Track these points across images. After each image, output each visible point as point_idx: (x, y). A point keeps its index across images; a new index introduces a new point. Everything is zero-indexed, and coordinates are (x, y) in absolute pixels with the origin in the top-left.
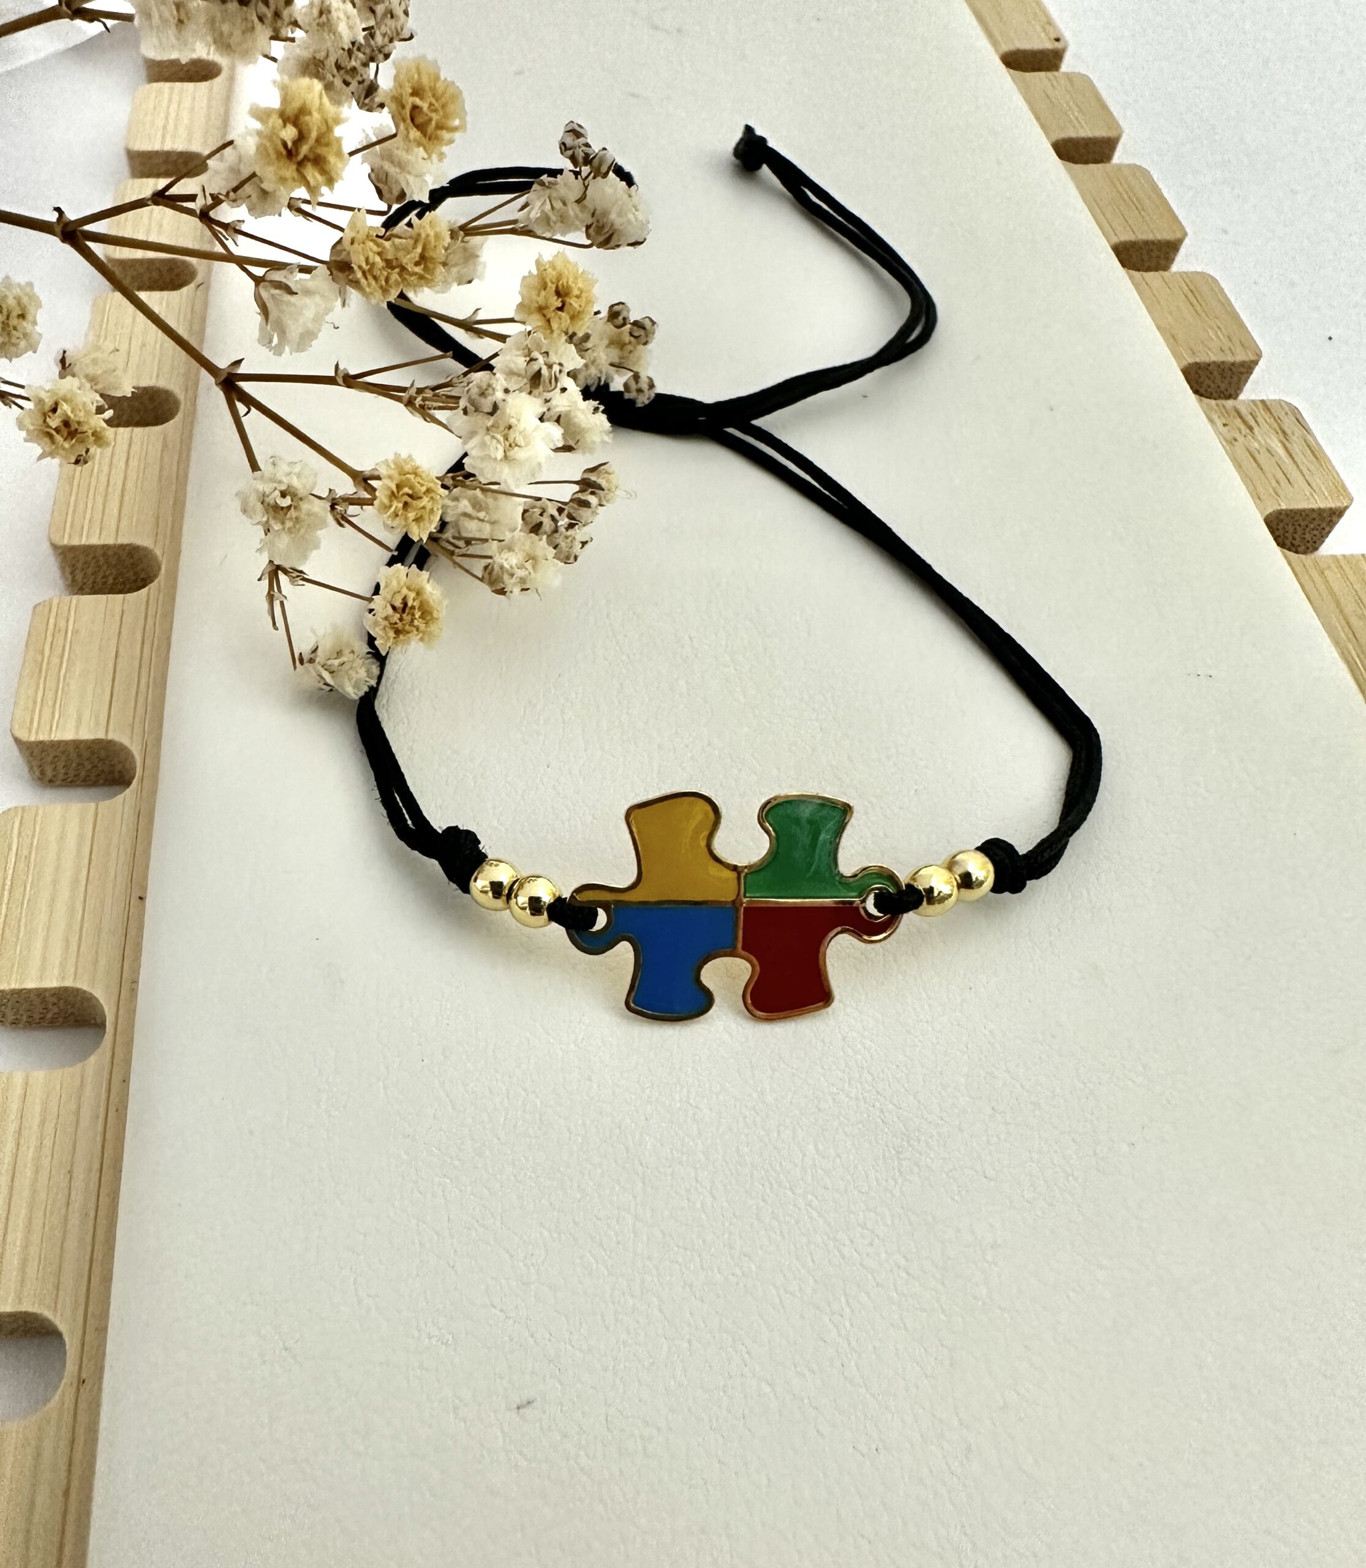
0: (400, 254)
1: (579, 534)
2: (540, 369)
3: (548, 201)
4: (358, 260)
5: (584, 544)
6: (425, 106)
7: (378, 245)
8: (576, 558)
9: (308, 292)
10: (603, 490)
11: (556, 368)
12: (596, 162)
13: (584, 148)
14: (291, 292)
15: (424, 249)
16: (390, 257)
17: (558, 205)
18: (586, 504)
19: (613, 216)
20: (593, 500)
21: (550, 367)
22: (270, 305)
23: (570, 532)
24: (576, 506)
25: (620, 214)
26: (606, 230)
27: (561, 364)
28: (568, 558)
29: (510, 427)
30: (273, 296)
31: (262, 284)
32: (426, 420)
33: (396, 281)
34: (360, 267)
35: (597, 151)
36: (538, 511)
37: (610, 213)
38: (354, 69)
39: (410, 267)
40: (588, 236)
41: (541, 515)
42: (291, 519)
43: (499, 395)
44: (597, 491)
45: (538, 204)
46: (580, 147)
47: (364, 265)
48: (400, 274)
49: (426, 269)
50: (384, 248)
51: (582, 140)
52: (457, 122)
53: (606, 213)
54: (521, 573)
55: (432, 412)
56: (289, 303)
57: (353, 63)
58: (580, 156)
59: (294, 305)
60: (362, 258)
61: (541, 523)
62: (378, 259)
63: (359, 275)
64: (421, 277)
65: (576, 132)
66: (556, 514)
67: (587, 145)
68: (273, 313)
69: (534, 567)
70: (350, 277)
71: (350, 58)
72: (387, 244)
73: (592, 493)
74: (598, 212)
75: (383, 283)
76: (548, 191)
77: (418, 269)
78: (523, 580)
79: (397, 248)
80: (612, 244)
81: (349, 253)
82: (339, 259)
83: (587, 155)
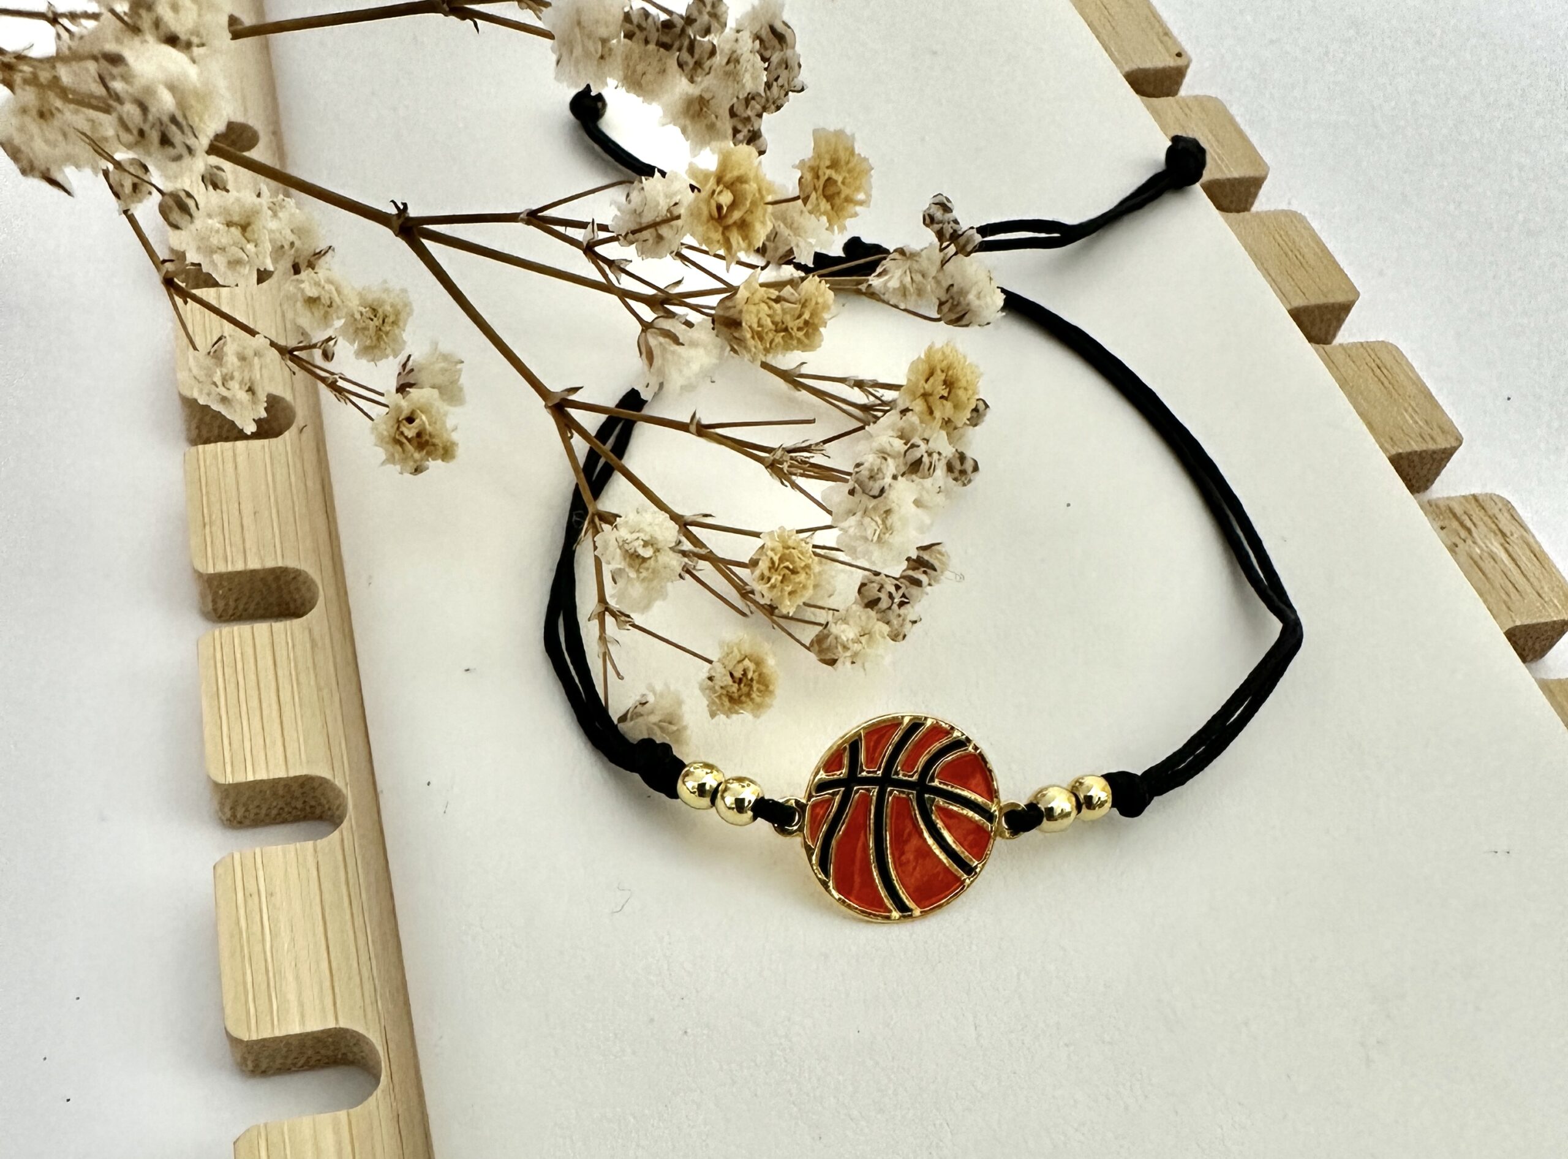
0: (788, 318)
1: (910, 612)
2: (922, 456)
3: (908, 272)
4: (749, 320)
5: (915, 622)
6: (839, 179)
7: (770, 307)
8: (904, 636)
9: (694, 344)
10: (935, 570)
11: (935, 456)
12: (962, 240)
13: (952, 224)
14: (676, 340)
15: (812, 315)
16: (778, 319)
17: (918, 278)
18: (918, 583)
19: (971, 297)
20: (924, 579)
21: (930, 455)
22: (656, 352)
23: (903, 611)
24: (908, 583)
25: (978, 296)
26: (959, 308)
27: (939, 454)
28: (897, 636)
29: (888, 512)
30: (661, 344)
31: (650, 330)
32: (782, 483)
33: (779, 343)
34: (750, 327)
35: (963, 230)
36: (876, 586)
37: (967, 293)
38: (748, 119)
39: (794, 332)
40: (939, 311)
41: (879, 591)
42: (647, 569)
43: (888, 480)
44: (928, 571)
45: (898, 273)
46: (949, 223)
47: (755, 326)
48: (783, 337)
49: (807, 335)
50: (775, 311)
51: (948, 216)
52: (861, 196)
53: (963, 293)
54: (856, 647)
55: (794, 477)
56: (673, 353)
57: (749, 112)
58: (948, 230)
59: (680, 356)
60: (756, 320)
61: (879, 599)
62: (769, 320)
63: (748, 335)
64: (799, 340)
65: (945, 207)
66: (893, 590)
67: (956, 222)
68: (658, 361)
69: (869, 641)
70: (736, 335)
71: (747, 107)
72: (777, 306)
73: (925, 572)
74: (955, 289)
75: (768, 346)
76: (909, 263)
77: (800, 334)
78: (856, 654)
79: (784, 311)
80: (964, 322)
81: (741, 312)
82: (727, 314)
83: (955, 231)
